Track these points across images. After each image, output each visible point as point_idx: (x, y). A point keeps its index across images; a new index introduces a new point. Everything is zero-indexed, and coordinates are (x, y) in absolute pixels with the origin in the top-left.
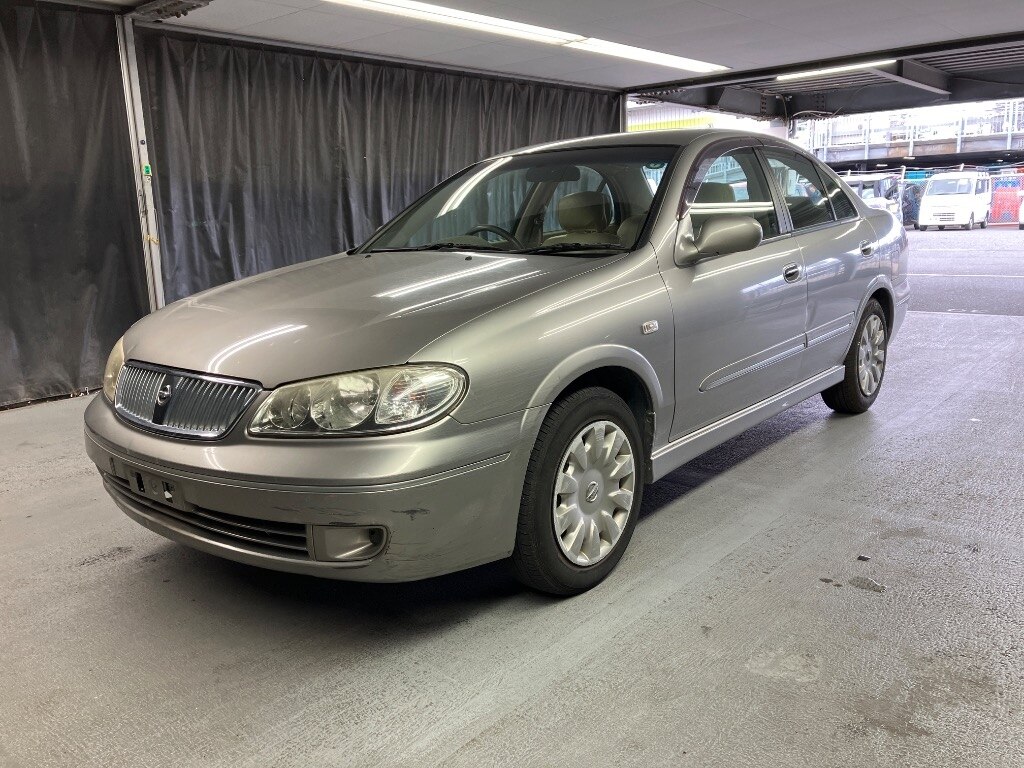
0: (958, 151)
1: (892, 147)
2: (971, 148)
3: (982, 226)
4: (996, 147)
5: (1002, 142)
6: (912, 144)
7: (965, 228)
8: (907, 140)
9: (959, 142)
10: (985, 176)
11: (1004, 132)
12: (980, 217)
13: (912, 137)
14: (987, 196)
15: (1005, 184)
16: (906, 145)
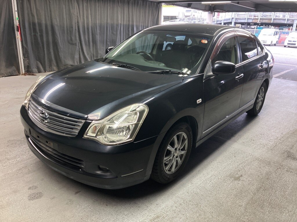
0: (272, 22)
1: (254, 19)
2: (276, 22)
3: (275, 45)
4: (283, 22)
5: (284, 21)
6: (259, 19)
7: (270, 45)
8: (258, 17)
9: (272, 19)
10: (278, 30)
11: (285, 18)
12: (274, 42)
13: (259, 17)
14: (277, 36)
15: (284, 33)
16: (258, 19)
